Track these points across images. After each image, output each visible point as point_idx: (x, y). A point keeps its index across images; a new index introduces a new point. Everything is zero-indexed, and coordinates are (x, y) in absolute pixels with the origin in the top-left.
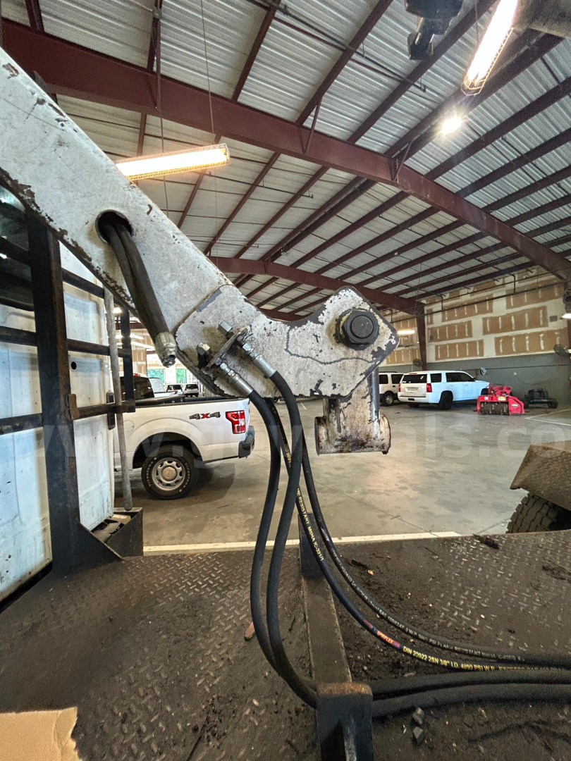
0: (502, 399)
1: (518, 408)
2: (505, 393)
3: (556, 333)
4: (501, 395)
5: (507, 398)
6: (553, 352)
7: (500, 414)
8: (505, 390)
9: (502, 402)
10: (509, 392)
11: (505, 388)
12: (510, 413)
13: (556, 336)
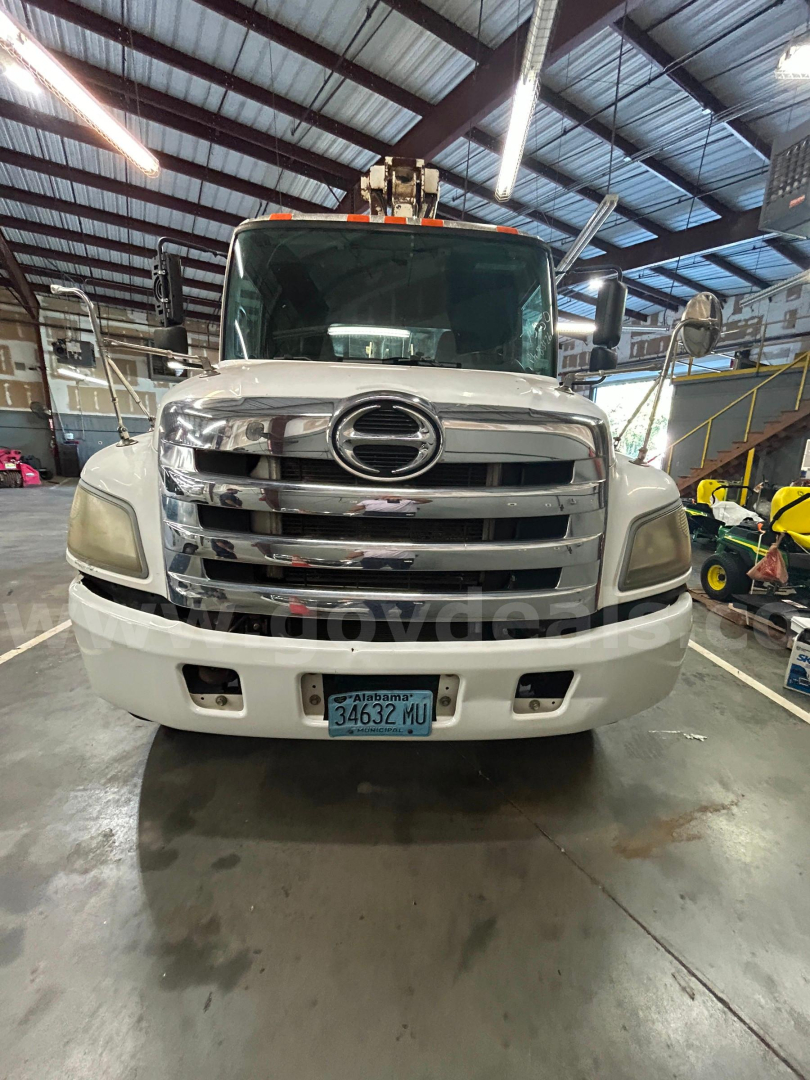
0: (11, 466)
1: (34, 478)
2: (14, 458)
3: (26, 386)
4: (9, 461)
5: (18, 466)
6: (30, 410)
7: (10, 487)
8: (13, 455)
9: (11, 471)
10: (18, 457)
11: (13, 452)
12: (24, 485)
13: (26, 390)
